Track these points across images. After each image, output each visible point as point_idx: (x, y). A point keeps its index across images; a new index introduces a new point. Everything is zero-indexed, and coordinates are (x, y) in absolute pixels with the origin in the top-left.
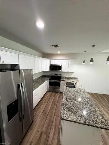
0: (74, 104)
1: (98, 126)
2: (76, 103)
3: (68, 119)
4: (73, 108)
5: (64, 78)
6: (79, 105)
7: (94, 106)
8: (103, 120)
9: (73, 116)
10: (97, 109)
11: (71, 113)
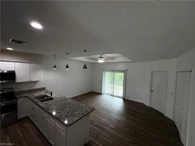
0: (68, 111)
1: (90, 112)
2: (68, 109)
3: (74, 122)
4: (69, 114)
5: (19, 93)
6: (72, 110)
7: (80, 104)
8: (89, 108)
9: (75, 118)
10: (83, 105)
11: (71, 117)
